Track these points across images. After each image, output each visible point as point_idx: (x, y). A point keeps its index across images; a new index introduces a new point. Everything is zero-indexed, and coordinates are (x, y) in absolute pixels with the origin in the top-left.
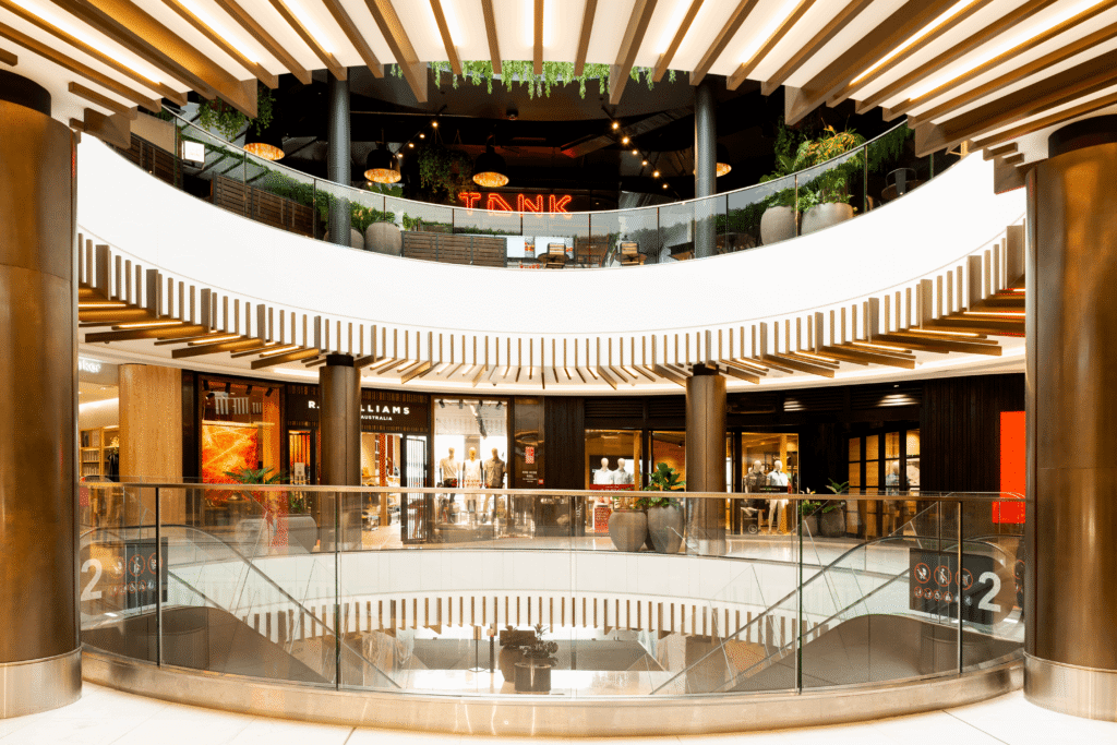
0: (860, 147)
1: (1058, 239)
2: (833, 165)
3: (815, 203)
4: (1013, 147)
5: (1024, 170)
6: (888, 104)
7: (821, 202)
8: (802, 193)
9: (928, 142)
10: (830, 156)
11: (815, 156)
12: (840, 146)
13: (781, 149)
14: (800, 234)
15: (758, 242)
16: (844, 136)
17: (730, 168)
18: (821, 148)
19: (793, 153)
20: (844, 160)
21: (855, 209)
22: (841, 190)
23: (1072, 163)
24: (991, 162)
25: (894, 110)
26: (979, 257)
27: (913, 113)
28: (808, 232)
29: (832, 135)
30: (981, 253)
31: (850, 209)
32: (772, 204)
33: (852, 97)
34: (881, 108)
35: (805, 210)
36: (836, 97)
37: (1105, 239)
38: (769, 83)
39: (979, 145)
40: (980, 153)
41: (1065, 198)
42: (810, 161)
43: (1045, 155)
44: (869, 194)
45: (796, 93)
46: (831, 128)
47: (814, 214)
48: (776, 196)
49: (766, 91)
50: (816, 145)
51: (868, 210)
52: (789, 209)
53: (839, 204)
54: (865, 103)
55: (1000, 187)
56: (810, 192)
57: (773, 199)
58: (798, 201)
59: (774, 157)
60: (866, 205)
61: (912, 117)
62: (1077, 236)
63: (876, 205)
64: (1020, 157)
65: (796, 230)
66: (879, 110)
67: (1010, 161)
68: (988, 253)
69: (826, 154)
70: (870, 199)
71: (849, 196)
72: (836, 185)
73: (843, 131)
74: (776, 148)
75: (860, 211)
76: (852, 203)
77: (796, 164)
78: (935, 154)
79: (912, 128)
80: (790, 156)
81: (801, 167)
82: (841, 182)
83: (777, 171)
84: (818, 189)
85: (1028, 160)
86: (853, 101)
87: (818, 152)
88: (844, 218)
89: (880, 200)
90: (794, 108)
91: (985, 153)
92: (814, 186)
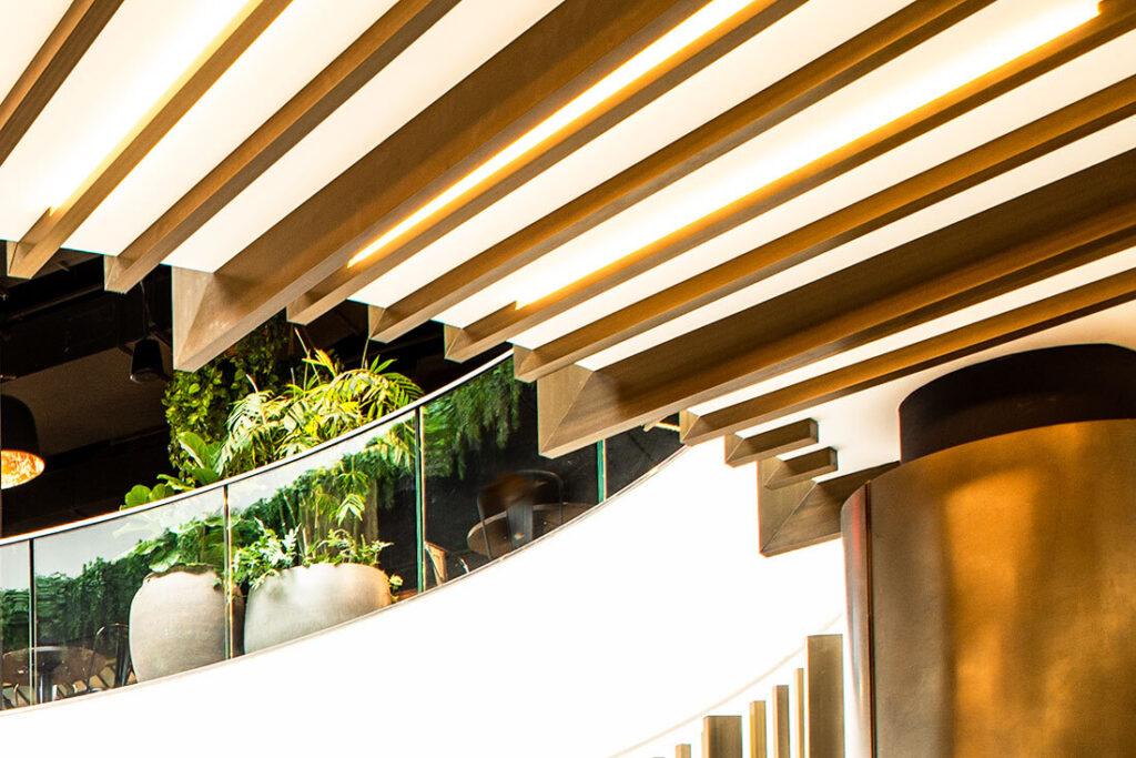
0: (404, 413)
1: (932, 682)
2: (328, 460)
3: (280, 566)
4: (806, 430)
5: (837, 492)
6: (457, 315)
7: (297, 561)
8: (245, 537)
9: (571, 417)
10: (323, 434)
11: (279, 434)
12: (351, 407)
13: (185, 413)
14: (240, 649)
15: (123, 674)
16: (360, 379)
17: (40, 466)
18: (297, 408)
19: (216, 428)
20: (357, 447)
21: (397, 580)
22: (357, 528)
23: (964, 476)
24: (749, 470)
25: (474, 332)
26: (737, 720)
27: (530, 338)
28: (263, 646)
29: (326, 375)
30: (741, 708)
31: (380, 581)
32: (158, 567)
33: (358, 297)
34: (440, 326)
35: (255, 584)
36: (313, 296)
37: (1057, 683)
38: (126, 258)
39: (715, 422)
40: (716, 446)
41: (947, 569)
42: (267, 448)
43: (894, 454)
44: (431, 539)
45: (202, 286)
46: (323, 359)
47: (278, 595)
48: (171, 542)
49: (118, 281)
50: (284, 404)
51: (431, 583)
52: (210, 578)
53: (349, 569)
54: (395, 312)
55: (773, 540)
56: (268, 532)
57: (159, 553)
58: (235, 557)
59: (163, 434)
60: (422, 571)
61: (523, 351)
62: (981, 673)
63: (453, 572)
64: (827, 457)
65: (232, 638)
66: (433, 331)
67: (798, 467)
68: (759, 708)
69: (311, 429)
70: (436, 555)
71: (379, 546)
72: (342, 515)
73: (357, 365)
74: (170, 412)
75: (409, 587)
76: (387, 563)
77: (225, 454)
78: (609, 440)
79: (527, 378)
80: (211, 433)
81: (239, 465)
82: (354, 505)
83: (174, 473)
84: (290, 526)
85: (847, 465)
86: (362, 309)
87: (288, 423)
88: (364, 607)
89: (463, 559)
90: (198, 325)
91: (728, 449)
92: (280, 515)
